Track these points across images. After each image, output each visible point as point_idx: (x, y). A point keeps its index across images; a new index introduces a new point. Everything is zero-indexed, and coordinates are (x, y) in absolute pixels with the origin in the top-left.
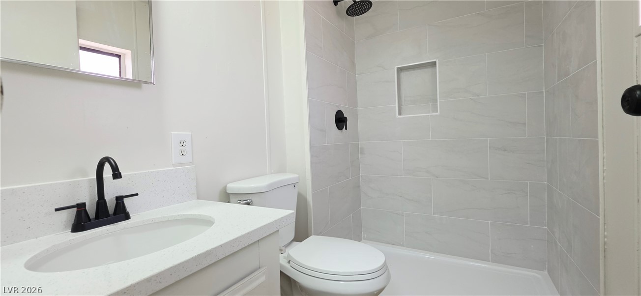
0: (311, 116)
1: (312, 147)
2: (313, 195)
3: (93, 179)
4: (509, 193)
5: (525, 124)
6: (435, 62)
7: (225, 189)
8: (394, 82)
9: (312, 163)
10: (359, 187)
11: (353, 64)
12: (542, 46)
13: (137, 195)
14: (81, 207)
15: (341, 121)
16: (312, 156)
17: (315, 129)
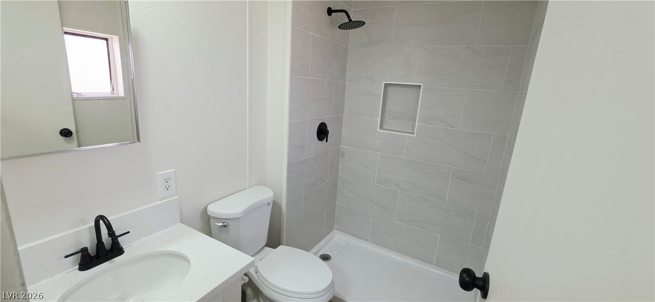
0: (290, 138)
1: (289, 165)
2: (288, 205)
3: (92, 226)
4: (460, 216)
5: (485, 161)
6: (421, 86)
7: (205, 210)
8: (380, 96)
9: (289, 179)
10: (336, 186)
11: (344, 71)
12: (516, 93)
13: (129, 232)
14: (84, 251)
15: (322, 132)
16: (289, 173)
17: (294, 147)
